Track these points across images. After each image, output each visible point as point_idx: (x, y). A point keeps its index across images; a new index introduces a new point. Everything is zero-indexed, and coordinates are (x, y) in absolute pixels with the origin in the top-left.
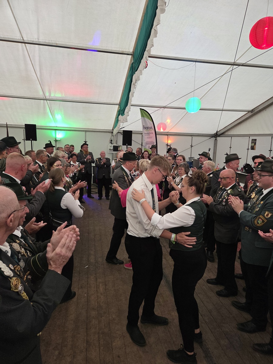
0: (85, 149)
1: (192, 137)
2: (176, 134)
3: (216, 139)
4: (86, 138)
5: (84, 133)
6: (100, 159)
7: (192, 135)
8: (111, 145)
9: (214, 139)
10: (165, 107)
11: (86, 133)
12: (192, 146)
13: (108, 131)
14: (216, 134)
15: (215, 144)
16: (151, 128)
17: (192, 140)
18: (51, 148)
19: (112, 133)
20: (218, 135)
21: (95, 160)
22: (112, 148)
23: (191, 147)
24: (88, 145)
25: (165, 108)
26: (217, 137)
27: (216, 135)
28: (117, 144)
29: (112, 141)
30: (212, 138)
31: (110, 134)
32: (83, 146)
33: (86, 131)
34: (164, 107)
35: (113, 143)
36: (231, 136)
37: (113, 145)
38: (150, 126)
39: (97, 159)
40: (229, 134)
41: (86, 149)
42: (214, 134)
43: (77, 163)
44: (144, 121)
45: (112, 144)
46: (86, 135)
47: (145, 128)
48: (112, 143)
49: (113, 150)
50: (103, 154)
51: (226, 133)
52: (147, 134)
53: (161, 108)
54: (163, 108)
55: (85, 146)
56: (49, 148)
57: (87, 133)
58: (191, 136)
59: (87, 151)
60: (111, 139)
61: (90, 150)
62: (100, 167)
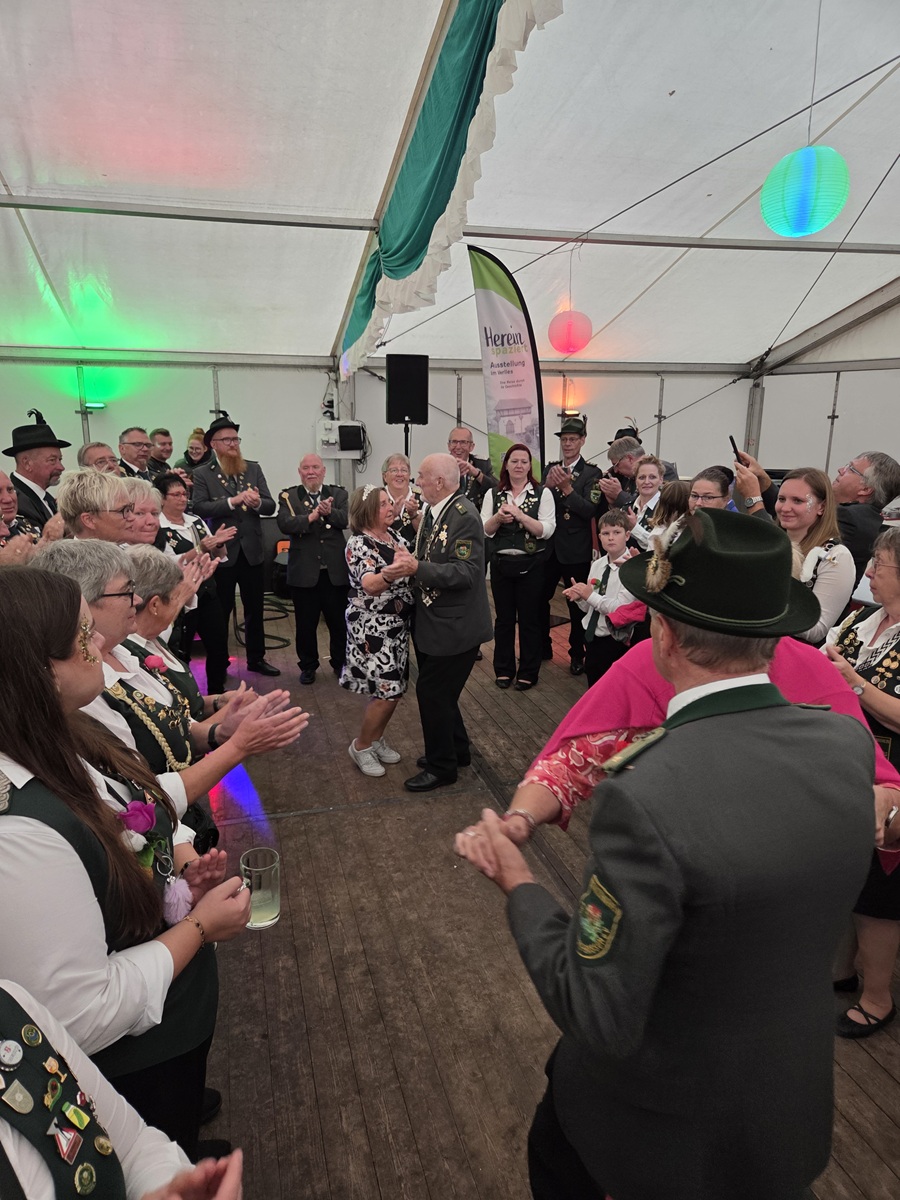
0: (224, 446)
1: (662, 380)
2: (594, 367)
3: (756, 386)
4: (217, 395)
5: (208, 372)
6: (299, 493)
7: (660, 371)
8: (328, 423)
9: (750, 382)
10: (584, 237)
11: (215, 374)
12: (660, 417)
13: (312, 362)
14: (756, 363)
15: (751, 405)
16: (518, 338)
17: (662, 389)
18: (47, 452)
19: (334, 369)
20: (769, 366)
21: (277, 500)
22: (335, 437)
23: (660, 422)
24: (236, 428)
25: (584, 241)
26: (761, 375)
27: (756, 371)
28: (353, 419)
29: (331, 404)
30: (742, 380)
31: (323, 377)
32: (217, 435)
33: (215, 365)
34: (582, 239)
35: (336, 416)
36: (838, 369)
37: (337, 424)
38: (513, 331)
39: (286, 495)
40: (822, 359)
41: (232, 448)
42: (749, 363)
43: (190, 519)
44: (487, 309)
45: (333, 418)
46: (216, 383)
47: (492, 339)
48: (332, 414)
49: (337, 447)
50: (309, 469)
51: (807, 359)
52: (502, 369)
53: (568, 240)
54: (576, 240)
55: (225, 433)
56: (35, 452)
57: (223, 373)
58: (658, 373)
59: (234, 460)
60: (328, 398)
61: (247, 453)
62: (303, 535)
